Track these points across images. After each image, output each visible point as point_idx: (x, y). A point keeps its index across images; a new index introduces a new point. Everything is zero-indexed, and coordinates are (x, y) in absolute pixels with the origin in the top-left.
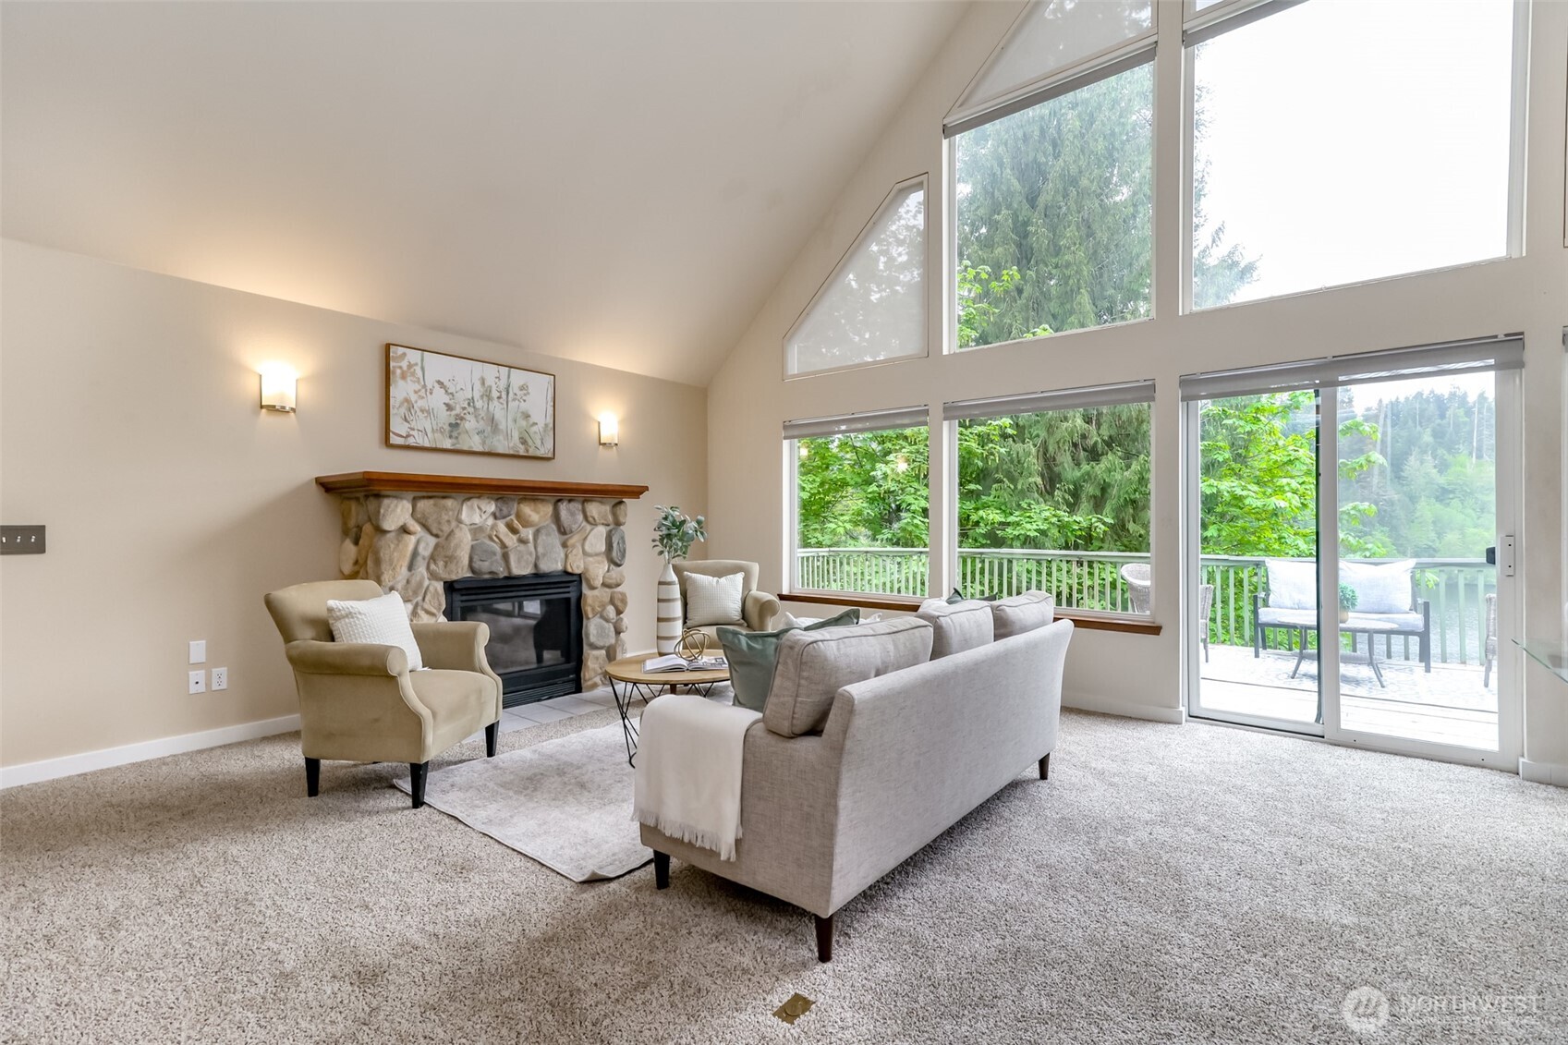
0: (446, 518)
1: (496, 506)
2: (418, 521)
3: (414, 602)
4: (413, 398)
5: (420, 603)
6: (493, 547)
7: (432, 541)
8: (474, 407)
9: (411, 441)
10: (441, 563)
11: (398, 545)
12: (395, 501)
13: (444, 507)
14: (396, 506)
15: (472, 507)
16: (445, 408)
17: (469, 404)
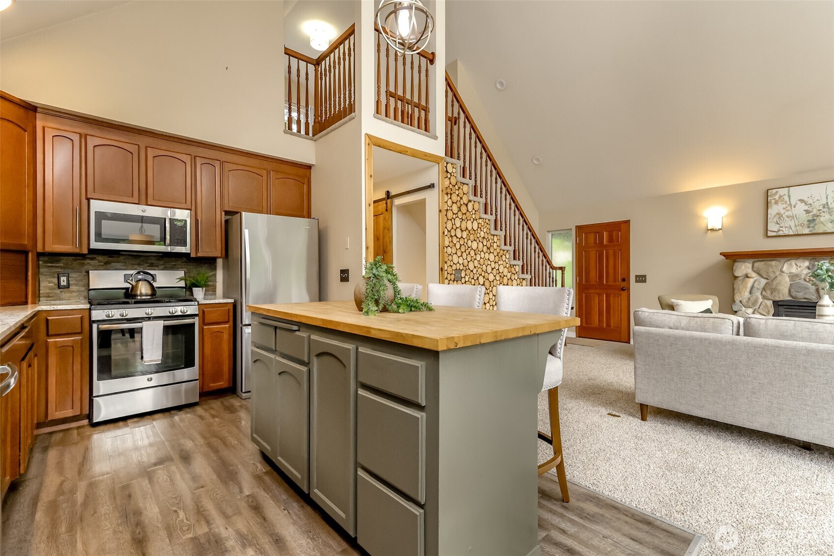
0: (772, 270)
1: (810, 263)
2: (755, 272)
3: (754, 308)
4: (782, 212)
5: (757, 309)
6: (807, 285)
7: (764, 282)
8: (828, 208)
9: (781, 233)
10: (769, 292)
11: (742, 282)
12: (741, 263)
13: (770, 265)
14: (741, 265)
15: (791, 265)
16: (805, 212)
17: (824, 207)
